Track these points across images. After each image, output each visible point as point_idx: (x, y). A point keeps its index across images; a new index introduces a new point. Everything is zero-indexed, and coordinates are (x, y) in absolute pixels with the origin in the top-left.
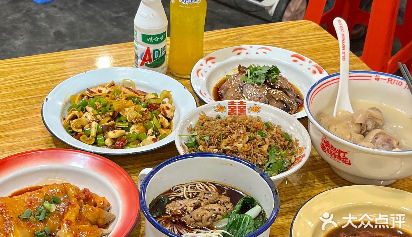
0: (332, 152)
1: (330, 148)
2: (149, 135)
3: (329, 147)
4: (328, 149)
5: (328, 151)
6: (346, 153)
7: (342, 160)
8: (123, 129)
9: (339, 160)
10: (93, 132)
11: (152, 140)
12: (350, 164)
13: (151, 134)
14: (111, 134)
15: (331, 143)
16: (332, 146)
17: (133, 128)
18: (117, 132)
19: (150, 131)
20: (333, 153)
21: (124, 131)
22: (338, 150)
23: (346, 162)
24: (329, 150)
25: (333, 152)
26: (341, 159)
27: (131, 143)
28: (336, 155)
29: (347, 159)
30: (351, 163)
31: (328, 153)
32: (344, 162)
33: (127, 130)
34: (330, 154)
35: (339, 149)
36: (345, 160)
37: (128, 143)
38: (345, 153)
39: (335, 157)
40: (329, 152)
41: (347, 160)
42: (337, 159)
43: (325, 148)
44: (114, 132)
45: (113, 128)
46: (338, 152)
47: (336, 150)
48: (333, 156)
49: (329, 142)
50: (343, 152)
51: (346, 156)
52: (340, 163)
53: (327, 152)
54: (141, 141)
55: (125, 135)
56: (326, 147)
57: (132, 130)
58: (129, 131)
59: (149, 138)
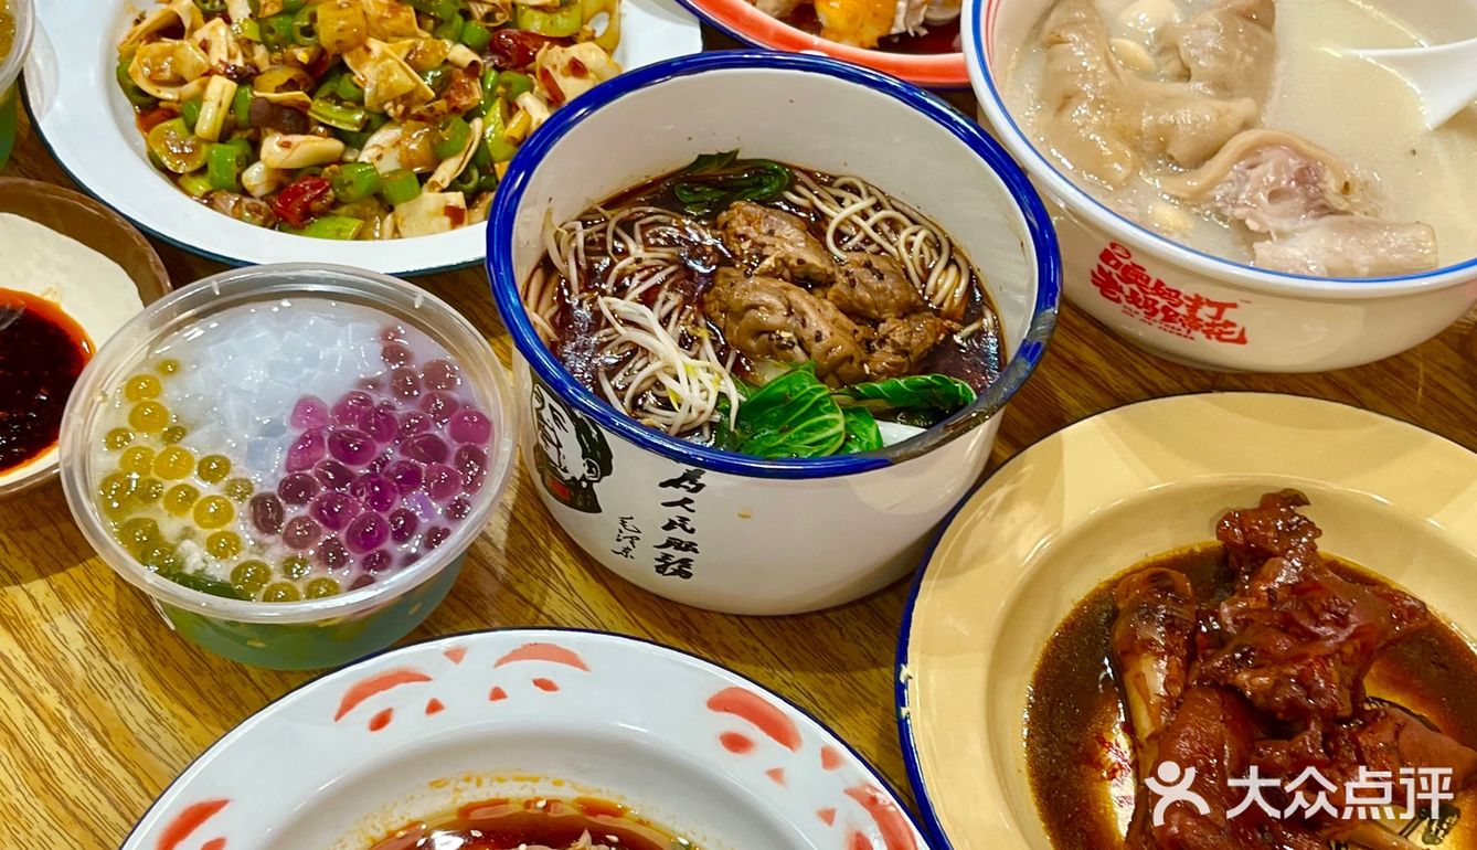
0: (1156, 302)
1: (1149, 291)
2: (435, 184)
3: (1139, 285)
4: (1132, 291)
5: (1133, 298)
6: (1234, 306)
7: (1204, 331)
8: (335, 133)
9: (1189, 332)
10: (209, 118)
11: (442, 212)
12: (1241, 340)
13: (445, 185)
15: (1154, 273)
16: (1159, 283)
17: (383, 137)
18: (299, 143)
19: (447, 171)
20: (1158, 307)
21: (335, 145)
22: (1193, 297)
23: (1224, 336)
24: (1141, 295)
25: (1162, 302)
26: (1201, 326)
28: (1177, 314)
29: (1233, 325)
30: (1248, 335)
31: (1133, 307)
32: (1213, 336)
33: (354, 140)
34: (1142, 311)
35: (1197, 295)
36: (1219, 330)
37: (336, 204)
38: (1221, 307)
39: (1168, 319)
40: (1141, 304)
41: (1230, 329)
42: (1179, 325)
43: (1120, 290)
44: (286, 145)
46: (1190, 303)
47: (1181, 297)
48: (1161, 315)
49: (1144, 270)
51: (1228, 315)
52: (1192, 338)
53: (1125, 303)
56: (1120, 283)
57: (374, 146)
58: (361, 147)
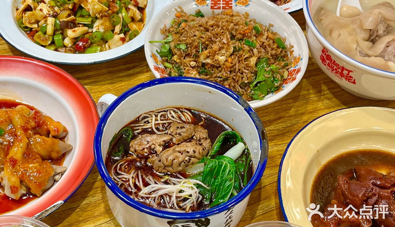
0: (334, 67)
1: (332, 63)
2: (116, 33)
3: (330, 61)
4: (329, 63)
5: (329, 65)
6: (352, 71)
7: (345, 78)
8: (85, 25)
9: (341, 77)
10: (50, 30)
11: (119, 40)
12: (354, 83)
13: (119, 33)
14: (70, 33)
15: (333, 58)
16: (334, 61)
17: (97, 23)
18: (77, 30)
19: (118, 29)
20: (334, 68)
21: (86, 28)
22: (342, 67)
23: (350, 81)
24: (330, 64)
25: (335, 67)
26: (344, 76)
27: (94, 45)
28: (338, 71)
29: (352, 77)
30: (356, 81)
31: (328, 67)
32: (347, 80)
33: (90, 26)
34: (331, 69)
35: (343, 67)
36: (349, 78)
37: (92, 43)
38: (349, 71)
39: (336, 73)
40: (330, 67)
41: (351, 79)
42: (339, 75)
43: (326, 61)
44: (74, 31)
45: (73, 24)
46: (341, 69)
47: (339, 66)
48: (335, 71)
49: (331, 57)
50: (347, 70)
51: (351, 74)
52: (342, 79)
53: (327, 66)
54: (107, 42)
55: (88, 33)
56: (326, 60)
57: (96, 26)
58: (92, 28)
59: (117, 37)
